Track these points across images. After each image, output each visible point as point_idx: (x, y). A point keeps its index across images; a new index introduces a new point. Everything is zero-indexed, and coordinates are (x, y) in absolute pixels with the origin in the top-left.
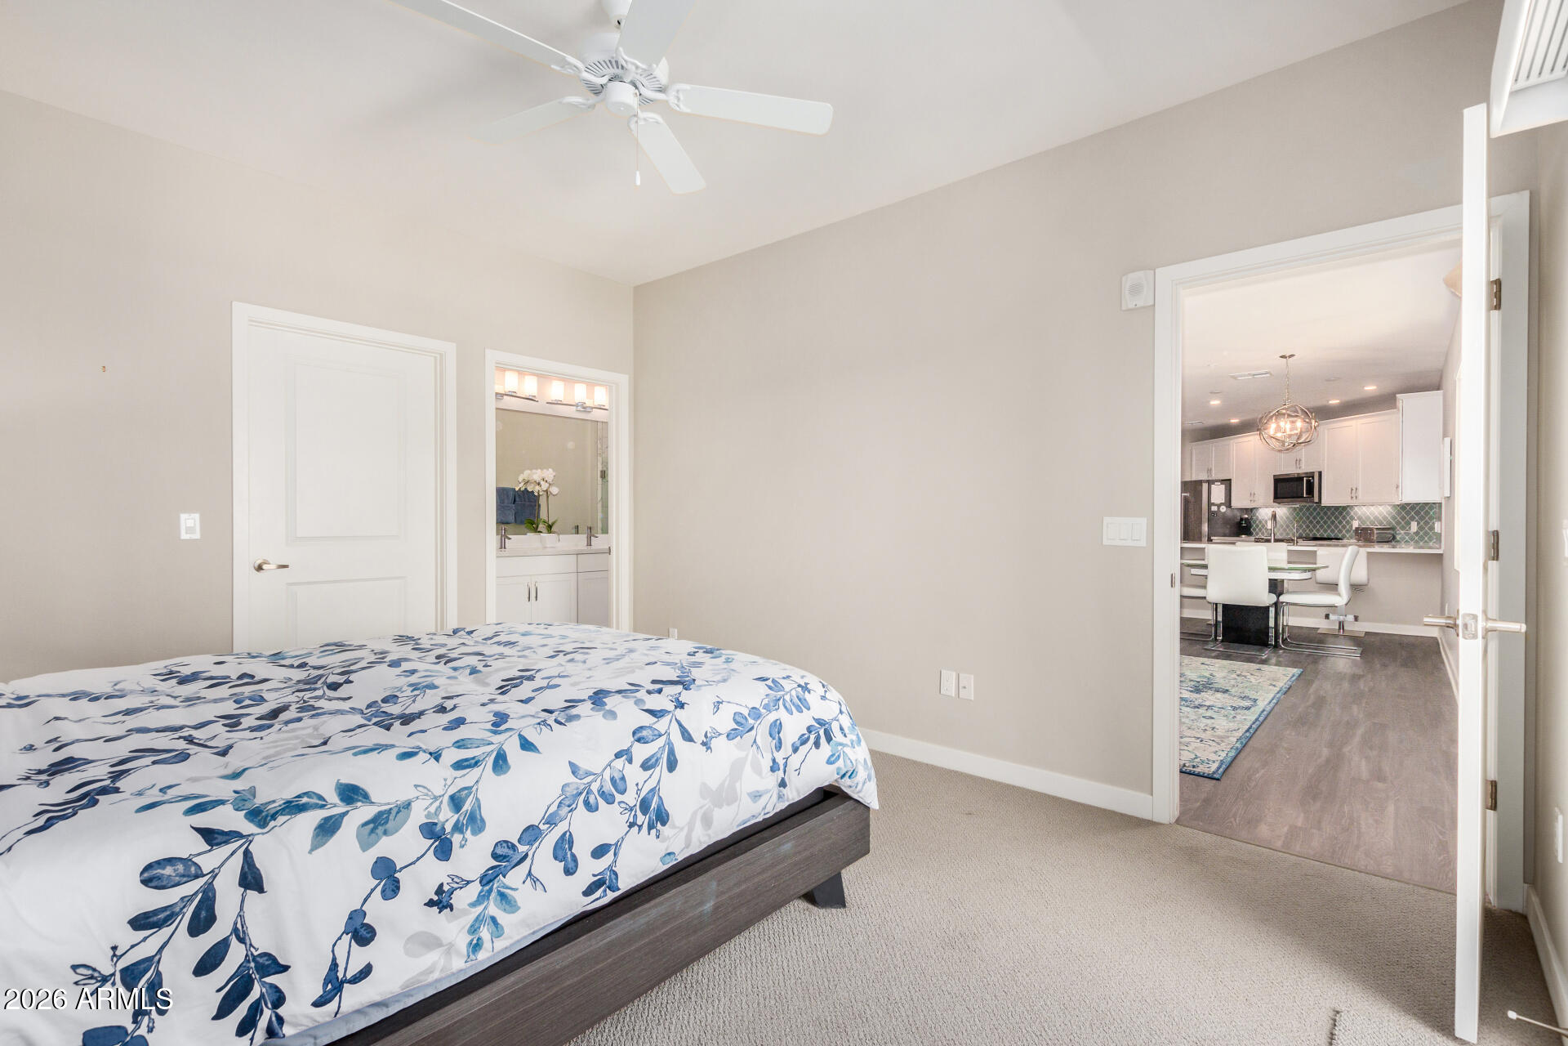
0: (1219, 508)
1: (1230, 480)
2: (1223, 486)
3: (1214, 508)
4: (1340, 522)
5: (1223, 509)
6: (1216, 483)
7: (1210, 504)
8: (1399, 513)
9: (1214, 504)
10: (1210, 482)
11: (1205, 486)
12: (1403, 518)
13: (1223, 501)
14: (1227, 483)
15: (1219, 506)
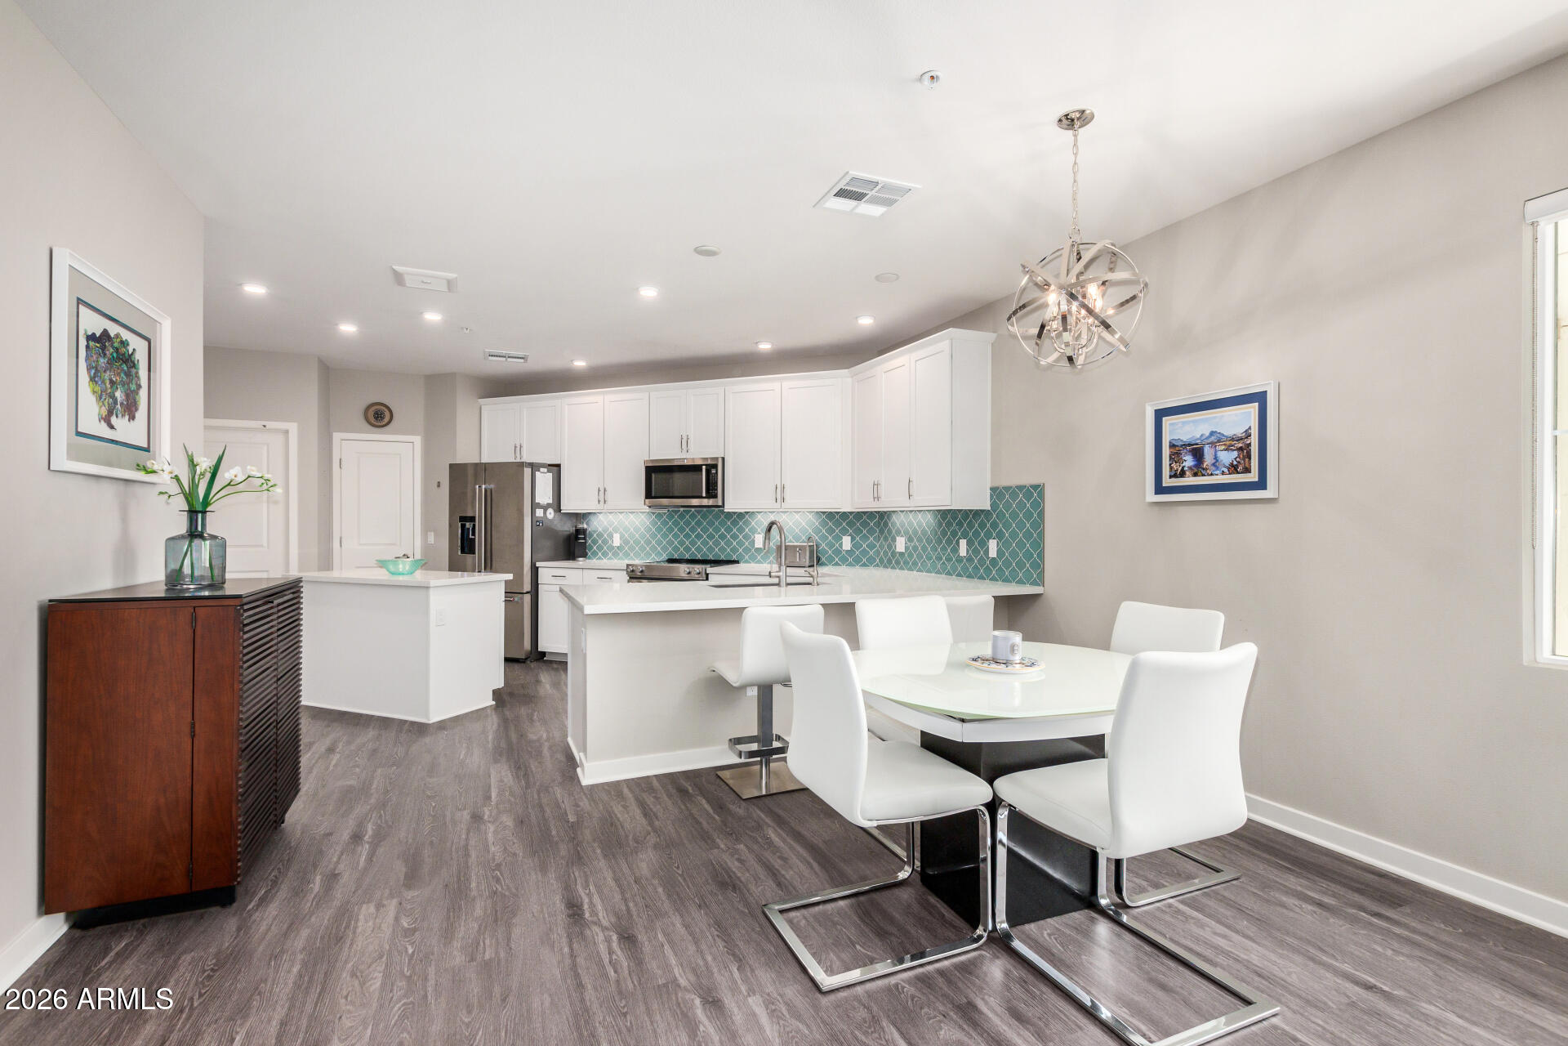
0: (545, 513)
1: (558, 466)
2: (550, 475)
3: (539, 513)
4: (735, 537)
5: (551, 514)
6: (542, 470)
7: (534, 506)
8: (824, 524)
9: (539, 506)
10: (535, 467)
11: (527, 471)
12: (830, 531)
13: (551, 501)
14: (556, 468)
15: (545, 508)
